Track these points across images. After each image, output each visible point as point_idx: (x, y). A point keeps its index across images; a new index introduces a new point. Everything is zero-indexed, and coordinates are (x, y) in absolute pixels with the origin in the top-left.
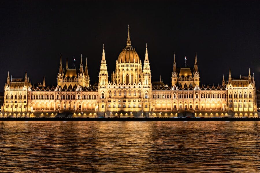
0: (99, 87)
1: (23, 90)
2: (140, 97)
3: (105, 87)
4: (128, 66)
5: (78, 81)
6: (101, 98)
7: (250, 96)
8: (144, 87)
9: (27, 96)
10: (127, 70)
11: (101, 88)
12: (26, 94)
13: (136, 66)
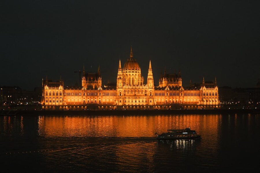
0: (117, 87)
1: (59, 89)
2: (146, 95)
3: (122, 88)
4: (133, 72)
5: (97, 83)
6: (119, 95)
7: (216, 95)
8: (149, 88)
9: (62, 93)
10: (133, 75)
11: (119, 88)
12: (62, 92)
13: (139, 72)
